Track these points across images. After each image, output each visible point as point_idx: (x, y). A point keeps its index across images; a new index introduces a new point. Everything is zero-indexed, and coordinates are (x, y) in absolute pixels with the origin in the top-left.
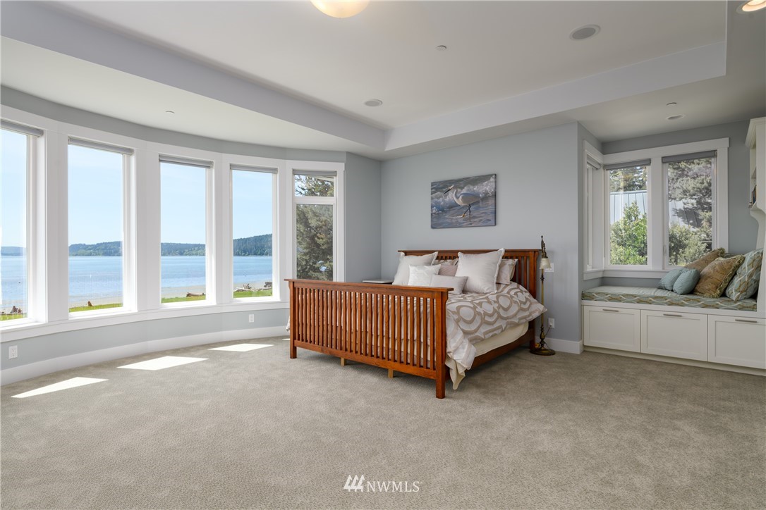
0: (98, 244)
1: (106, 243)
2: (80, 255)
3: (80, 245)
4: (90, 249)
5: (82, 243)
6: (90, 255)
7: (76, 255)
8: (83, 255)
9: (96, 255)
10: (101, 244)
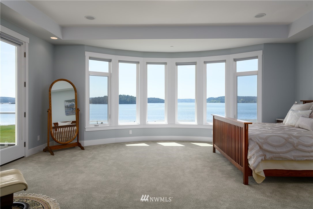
0: (218, 97)
1: (221, 97)
2: (211, 102)
3: (212, 98)
4: (215, 100)
5: (212, 97)
6: (215, 102)
7: (210, 102)
8: (213, 102)
9: (218, 102)
10: (220, 97)
